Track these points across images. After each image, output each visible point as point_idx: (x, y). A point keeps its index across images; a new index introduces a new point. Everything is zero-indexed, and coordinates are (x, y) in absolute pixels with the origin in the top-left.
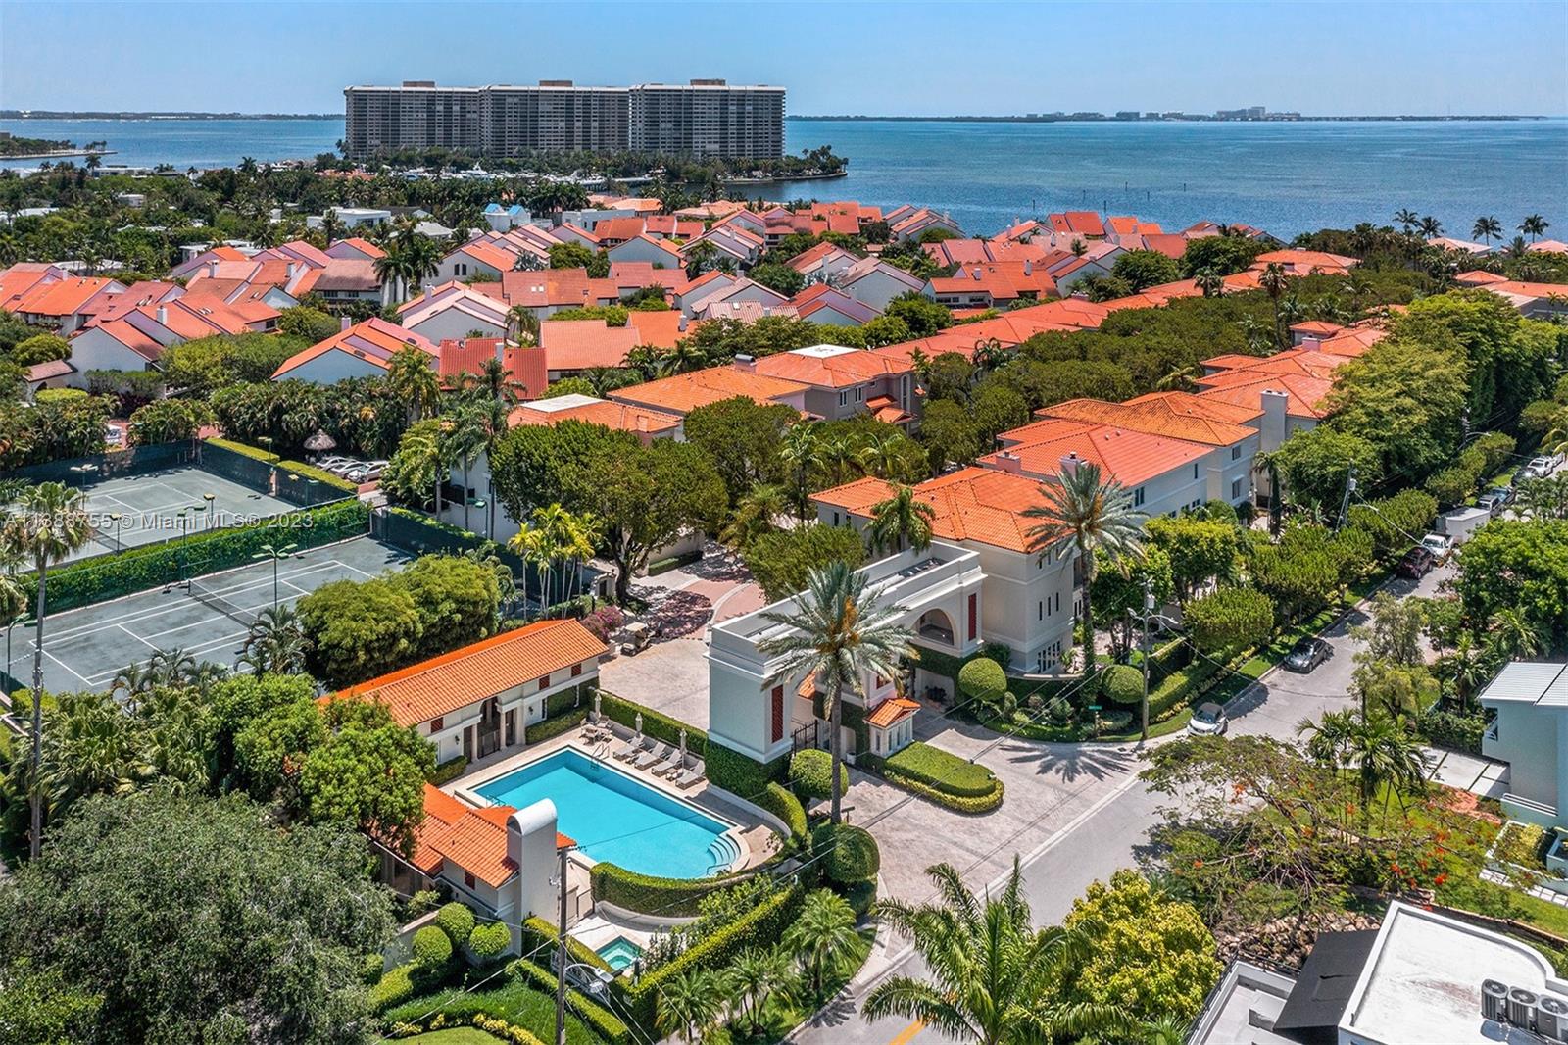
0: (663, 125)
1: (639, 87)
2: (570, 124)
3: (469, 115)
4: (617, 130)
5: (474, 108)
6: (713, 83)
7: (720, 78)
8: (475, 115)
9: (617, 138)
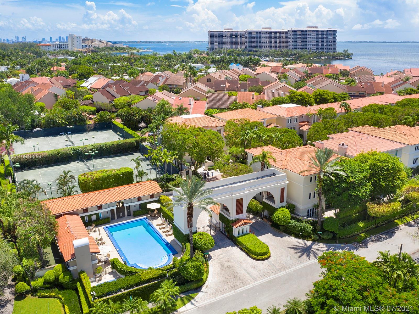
0: (298, 41)
1: (290, 29)
2: (271, 42)
3: (242, 39)
4: (285, 43)
5: (244, 36)
6: (314, 27)
7: (316, 26)
8: (244, 39)
9: (285, 46)
